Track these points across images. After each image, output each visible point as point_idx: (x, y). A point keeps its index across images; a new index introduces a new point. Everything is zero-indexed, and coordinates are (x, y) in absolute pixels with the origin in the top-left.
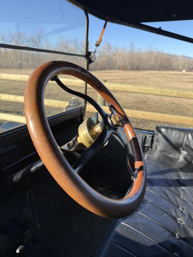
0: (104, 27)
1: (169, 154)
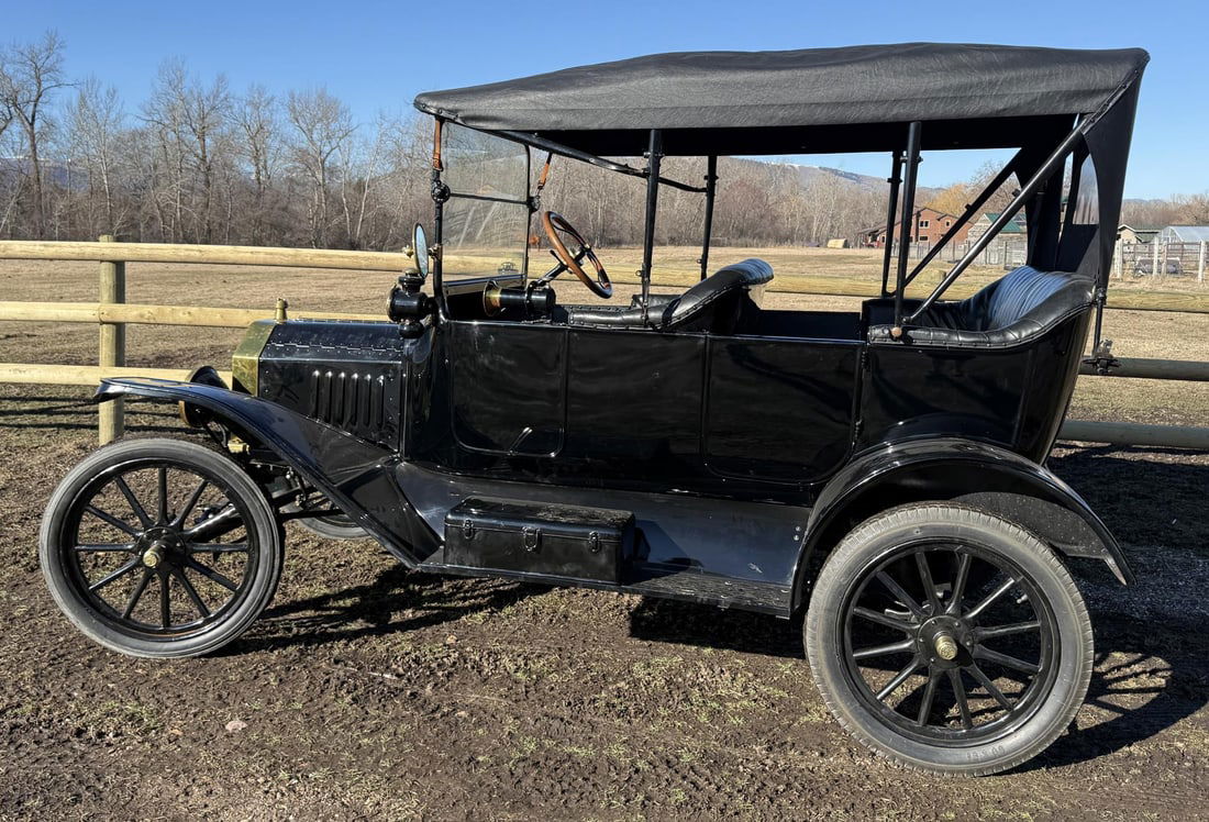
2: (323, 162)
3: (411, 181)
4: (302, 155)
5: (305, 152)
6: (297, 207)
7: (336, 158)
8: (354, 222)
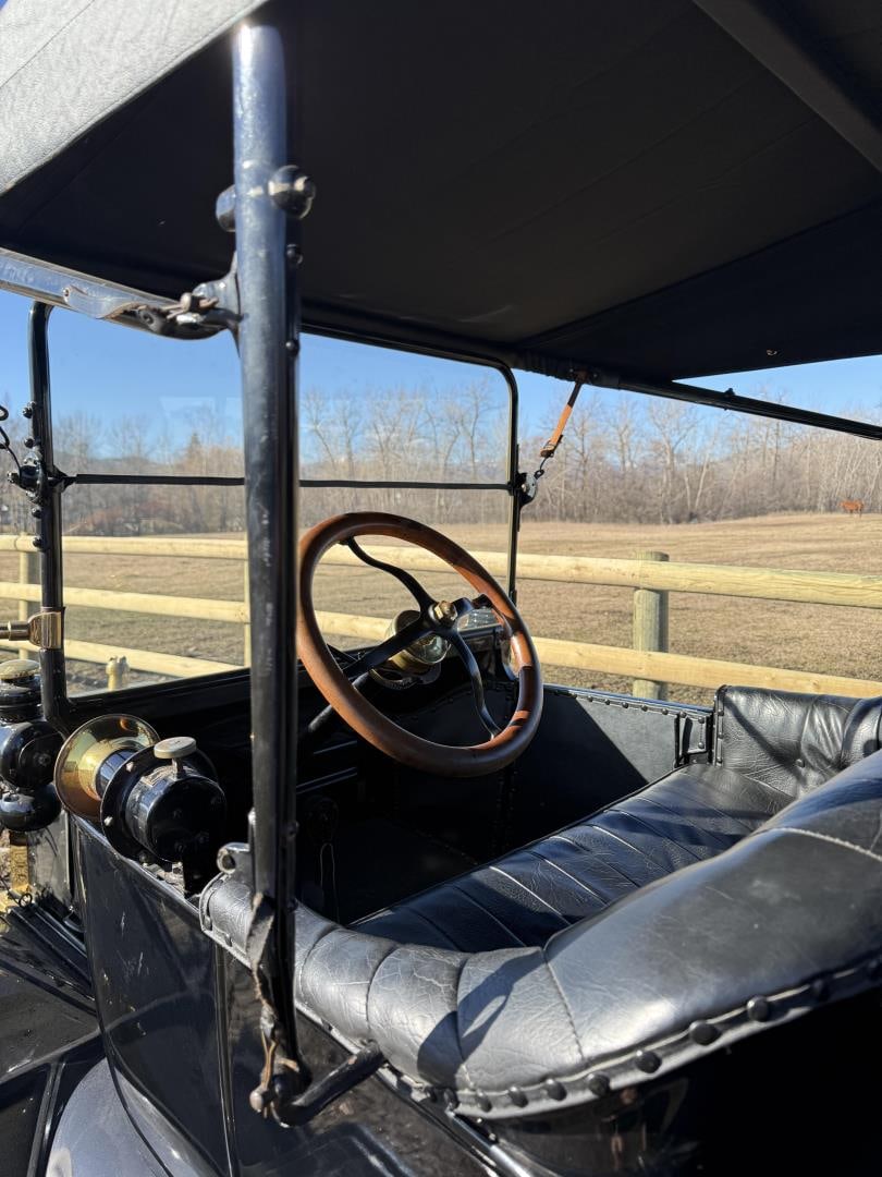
0: (571, 403)
1: (760, 779)
2: (673, 449)
3: (745, 460)
4: (656, 446)
5: (658, 443)
6: (651, 487)
7: (682, 446)
8: (694, 498)
